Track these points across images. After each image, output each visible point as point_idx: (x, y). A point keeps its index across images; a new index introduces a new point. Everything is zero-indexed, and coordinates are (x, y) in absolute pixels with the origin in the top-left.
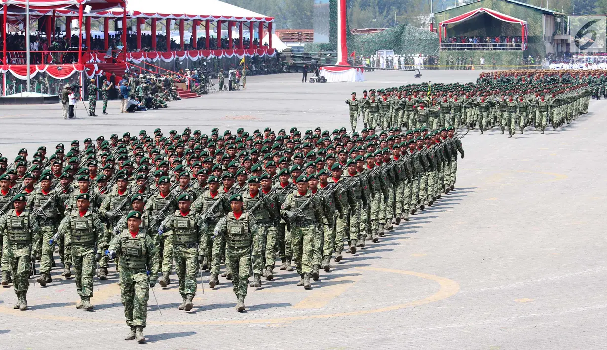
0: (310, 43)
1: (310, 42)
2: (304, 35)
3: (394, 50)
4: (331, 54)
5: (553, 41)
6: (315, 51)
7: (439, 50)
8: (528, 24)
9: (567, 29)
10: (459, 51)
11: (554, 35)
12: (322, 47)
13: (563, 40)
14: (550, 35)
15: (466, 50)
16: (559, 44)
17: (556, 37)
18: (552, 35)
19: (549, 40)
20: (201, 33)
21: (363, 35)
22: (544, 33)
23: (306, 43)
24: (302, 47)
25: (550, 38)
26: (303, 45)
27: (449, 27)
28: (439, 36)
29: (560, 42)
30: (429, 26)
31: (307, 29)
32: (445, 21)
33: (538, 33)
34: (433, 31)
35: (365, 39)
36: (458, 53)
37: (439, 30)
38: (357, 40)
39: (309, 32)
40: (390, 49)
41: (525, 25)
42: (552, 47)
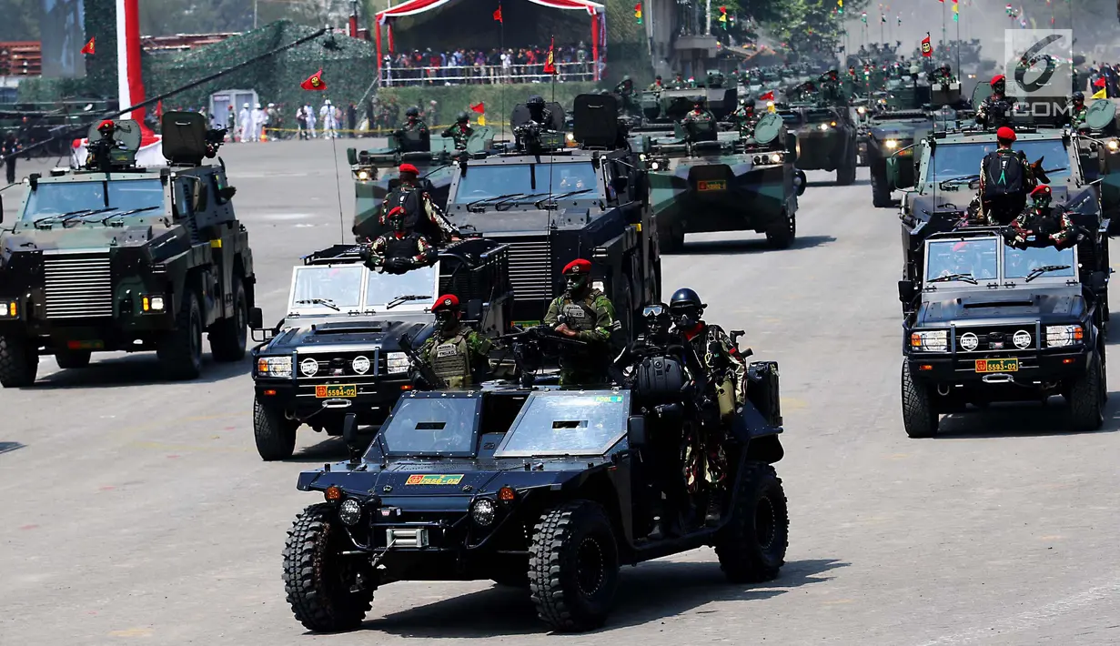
0: (32, 79)
1: (33, 74)
2: (16, 57)
3: (257, 91)
4: (94, 105)
5: (672, 54)
6: (47, 99)
7: (376, 86)
8: (607, 12)
9: (705, 20)
10: (430, 88)
11: (673, 38)
12: (68, 87)
13: (698, 50)
14: (663, 37)
15: (448, 84)
16: (687, 62)
17: (682, 44)
18: (668, 39)
19: (662, 53)
21: (171, 52)
22: (650, 32)
23: (22, 78)
24: (10, 90)
25: (666, 47)
26: (13, 83)
27: (402, 26)
28: (375, 47)
29: (689, 56)
30: (348, 25)
31: (21, 40)
32: (390, 9)
33: (632, 34)
34: (357, 37)
35: (180, 63)
36: (427, 92)
37: (374, 34)
38: (159, 66)
39: (28, 49)
40: (247, 87)
41: (598, 14)
42: (670, 69)
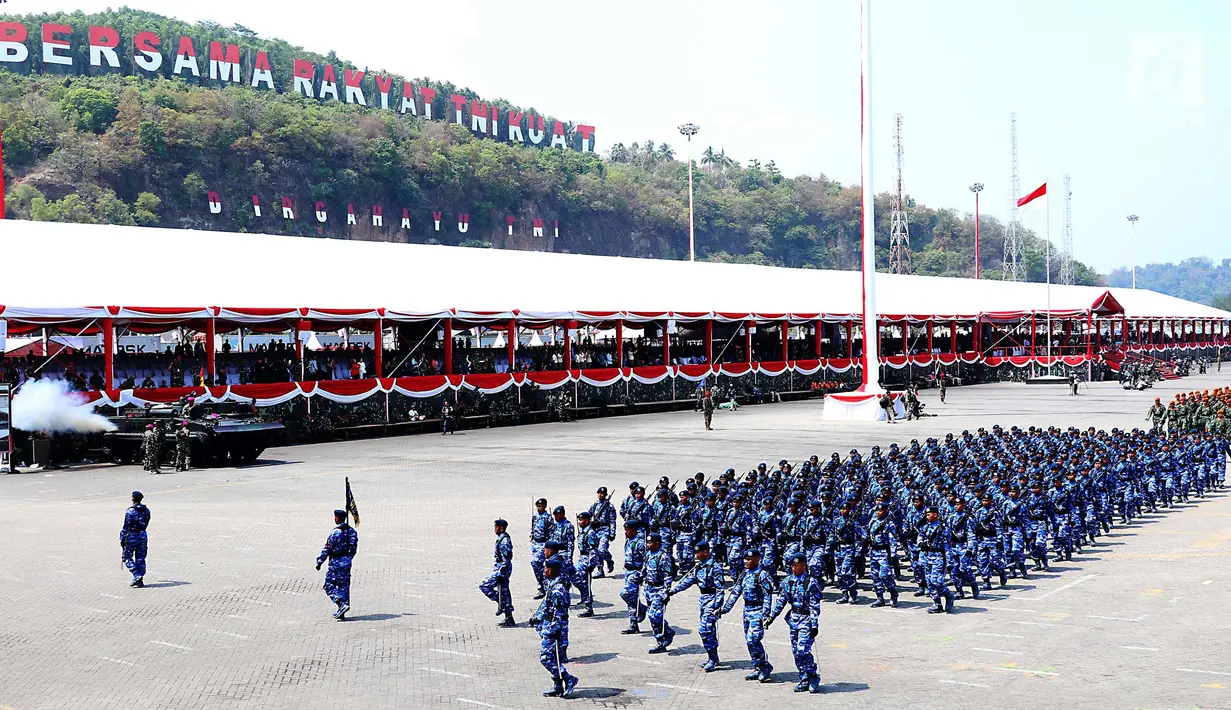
20: (1188, 330)
